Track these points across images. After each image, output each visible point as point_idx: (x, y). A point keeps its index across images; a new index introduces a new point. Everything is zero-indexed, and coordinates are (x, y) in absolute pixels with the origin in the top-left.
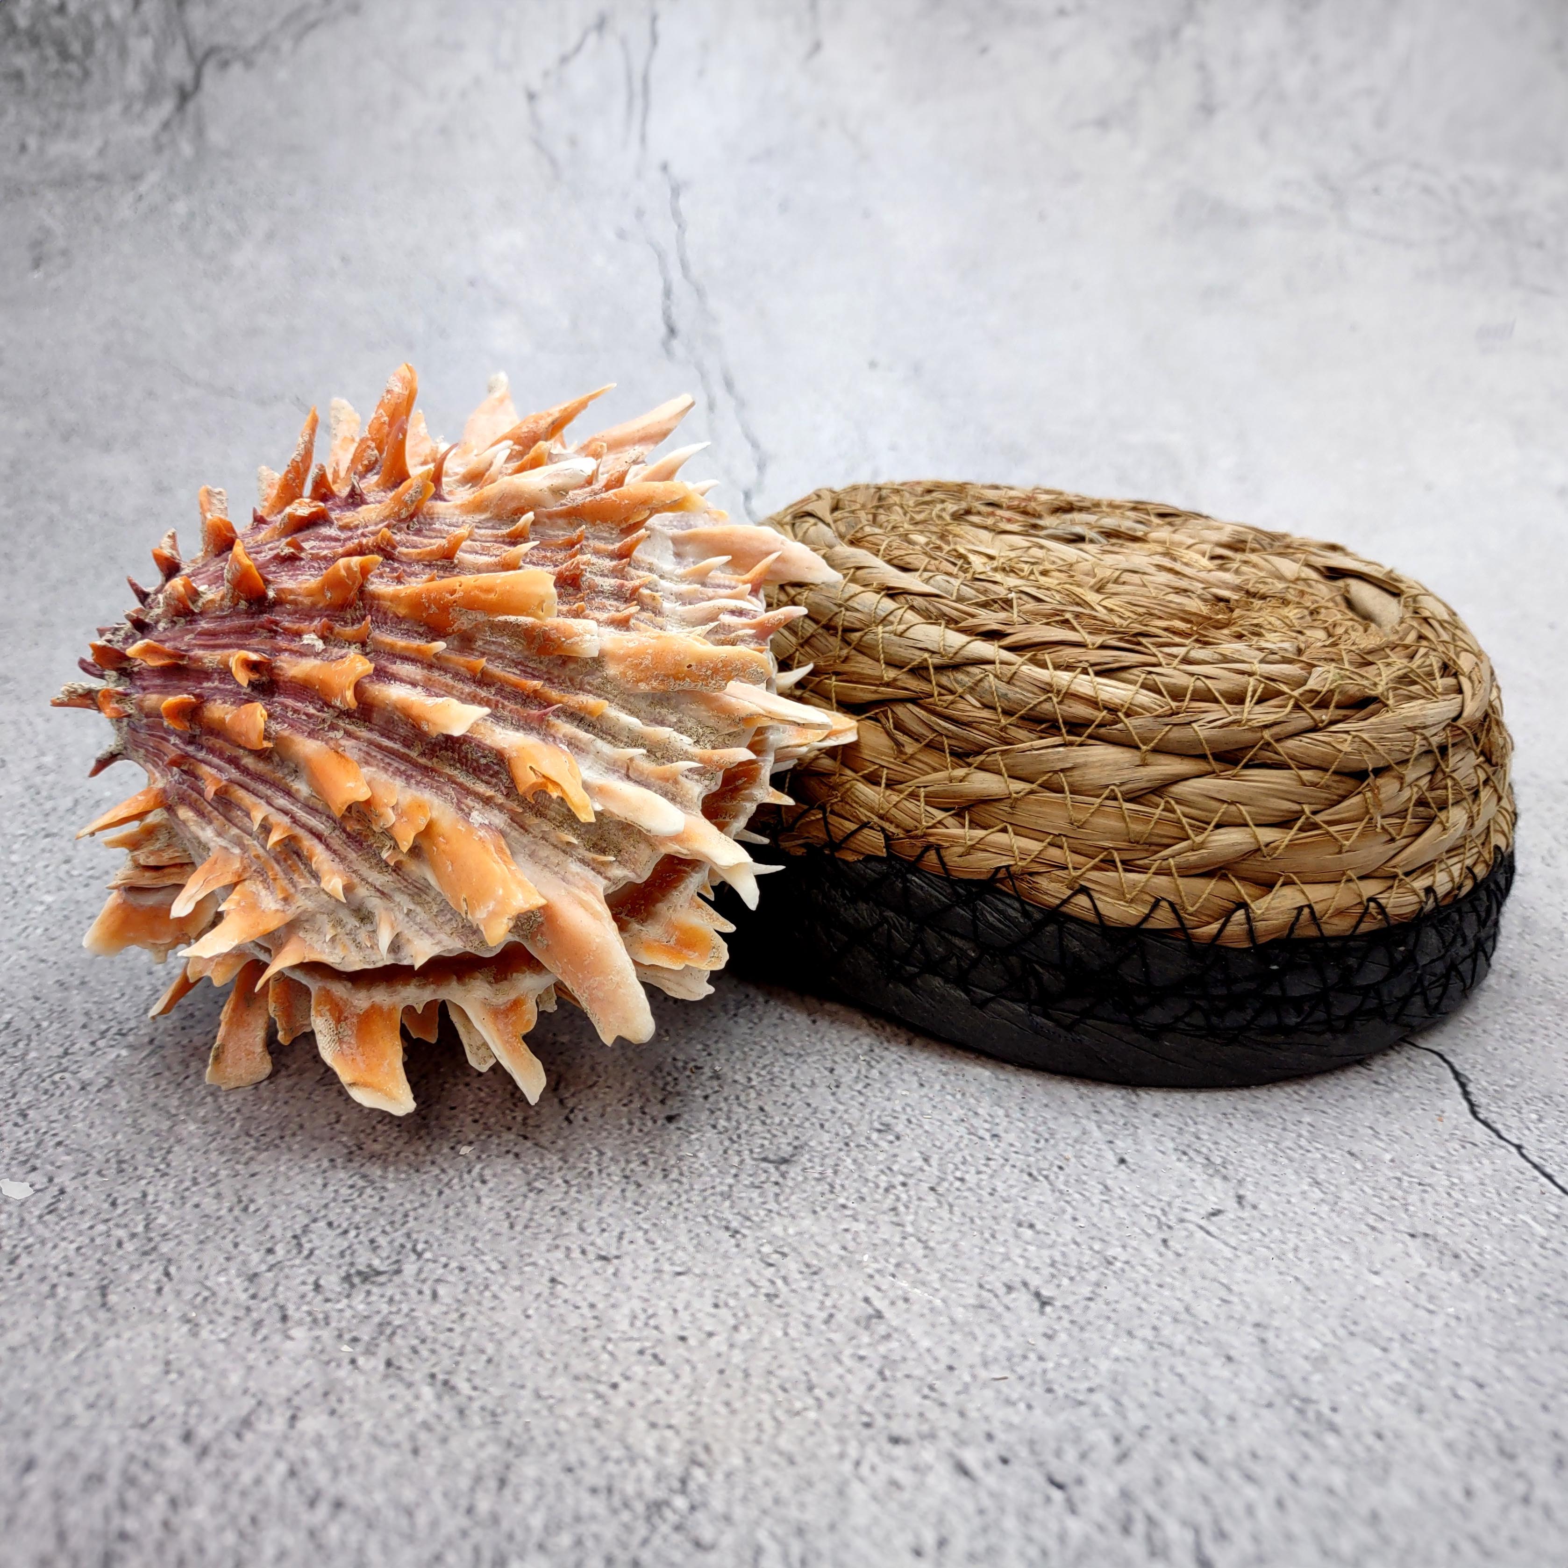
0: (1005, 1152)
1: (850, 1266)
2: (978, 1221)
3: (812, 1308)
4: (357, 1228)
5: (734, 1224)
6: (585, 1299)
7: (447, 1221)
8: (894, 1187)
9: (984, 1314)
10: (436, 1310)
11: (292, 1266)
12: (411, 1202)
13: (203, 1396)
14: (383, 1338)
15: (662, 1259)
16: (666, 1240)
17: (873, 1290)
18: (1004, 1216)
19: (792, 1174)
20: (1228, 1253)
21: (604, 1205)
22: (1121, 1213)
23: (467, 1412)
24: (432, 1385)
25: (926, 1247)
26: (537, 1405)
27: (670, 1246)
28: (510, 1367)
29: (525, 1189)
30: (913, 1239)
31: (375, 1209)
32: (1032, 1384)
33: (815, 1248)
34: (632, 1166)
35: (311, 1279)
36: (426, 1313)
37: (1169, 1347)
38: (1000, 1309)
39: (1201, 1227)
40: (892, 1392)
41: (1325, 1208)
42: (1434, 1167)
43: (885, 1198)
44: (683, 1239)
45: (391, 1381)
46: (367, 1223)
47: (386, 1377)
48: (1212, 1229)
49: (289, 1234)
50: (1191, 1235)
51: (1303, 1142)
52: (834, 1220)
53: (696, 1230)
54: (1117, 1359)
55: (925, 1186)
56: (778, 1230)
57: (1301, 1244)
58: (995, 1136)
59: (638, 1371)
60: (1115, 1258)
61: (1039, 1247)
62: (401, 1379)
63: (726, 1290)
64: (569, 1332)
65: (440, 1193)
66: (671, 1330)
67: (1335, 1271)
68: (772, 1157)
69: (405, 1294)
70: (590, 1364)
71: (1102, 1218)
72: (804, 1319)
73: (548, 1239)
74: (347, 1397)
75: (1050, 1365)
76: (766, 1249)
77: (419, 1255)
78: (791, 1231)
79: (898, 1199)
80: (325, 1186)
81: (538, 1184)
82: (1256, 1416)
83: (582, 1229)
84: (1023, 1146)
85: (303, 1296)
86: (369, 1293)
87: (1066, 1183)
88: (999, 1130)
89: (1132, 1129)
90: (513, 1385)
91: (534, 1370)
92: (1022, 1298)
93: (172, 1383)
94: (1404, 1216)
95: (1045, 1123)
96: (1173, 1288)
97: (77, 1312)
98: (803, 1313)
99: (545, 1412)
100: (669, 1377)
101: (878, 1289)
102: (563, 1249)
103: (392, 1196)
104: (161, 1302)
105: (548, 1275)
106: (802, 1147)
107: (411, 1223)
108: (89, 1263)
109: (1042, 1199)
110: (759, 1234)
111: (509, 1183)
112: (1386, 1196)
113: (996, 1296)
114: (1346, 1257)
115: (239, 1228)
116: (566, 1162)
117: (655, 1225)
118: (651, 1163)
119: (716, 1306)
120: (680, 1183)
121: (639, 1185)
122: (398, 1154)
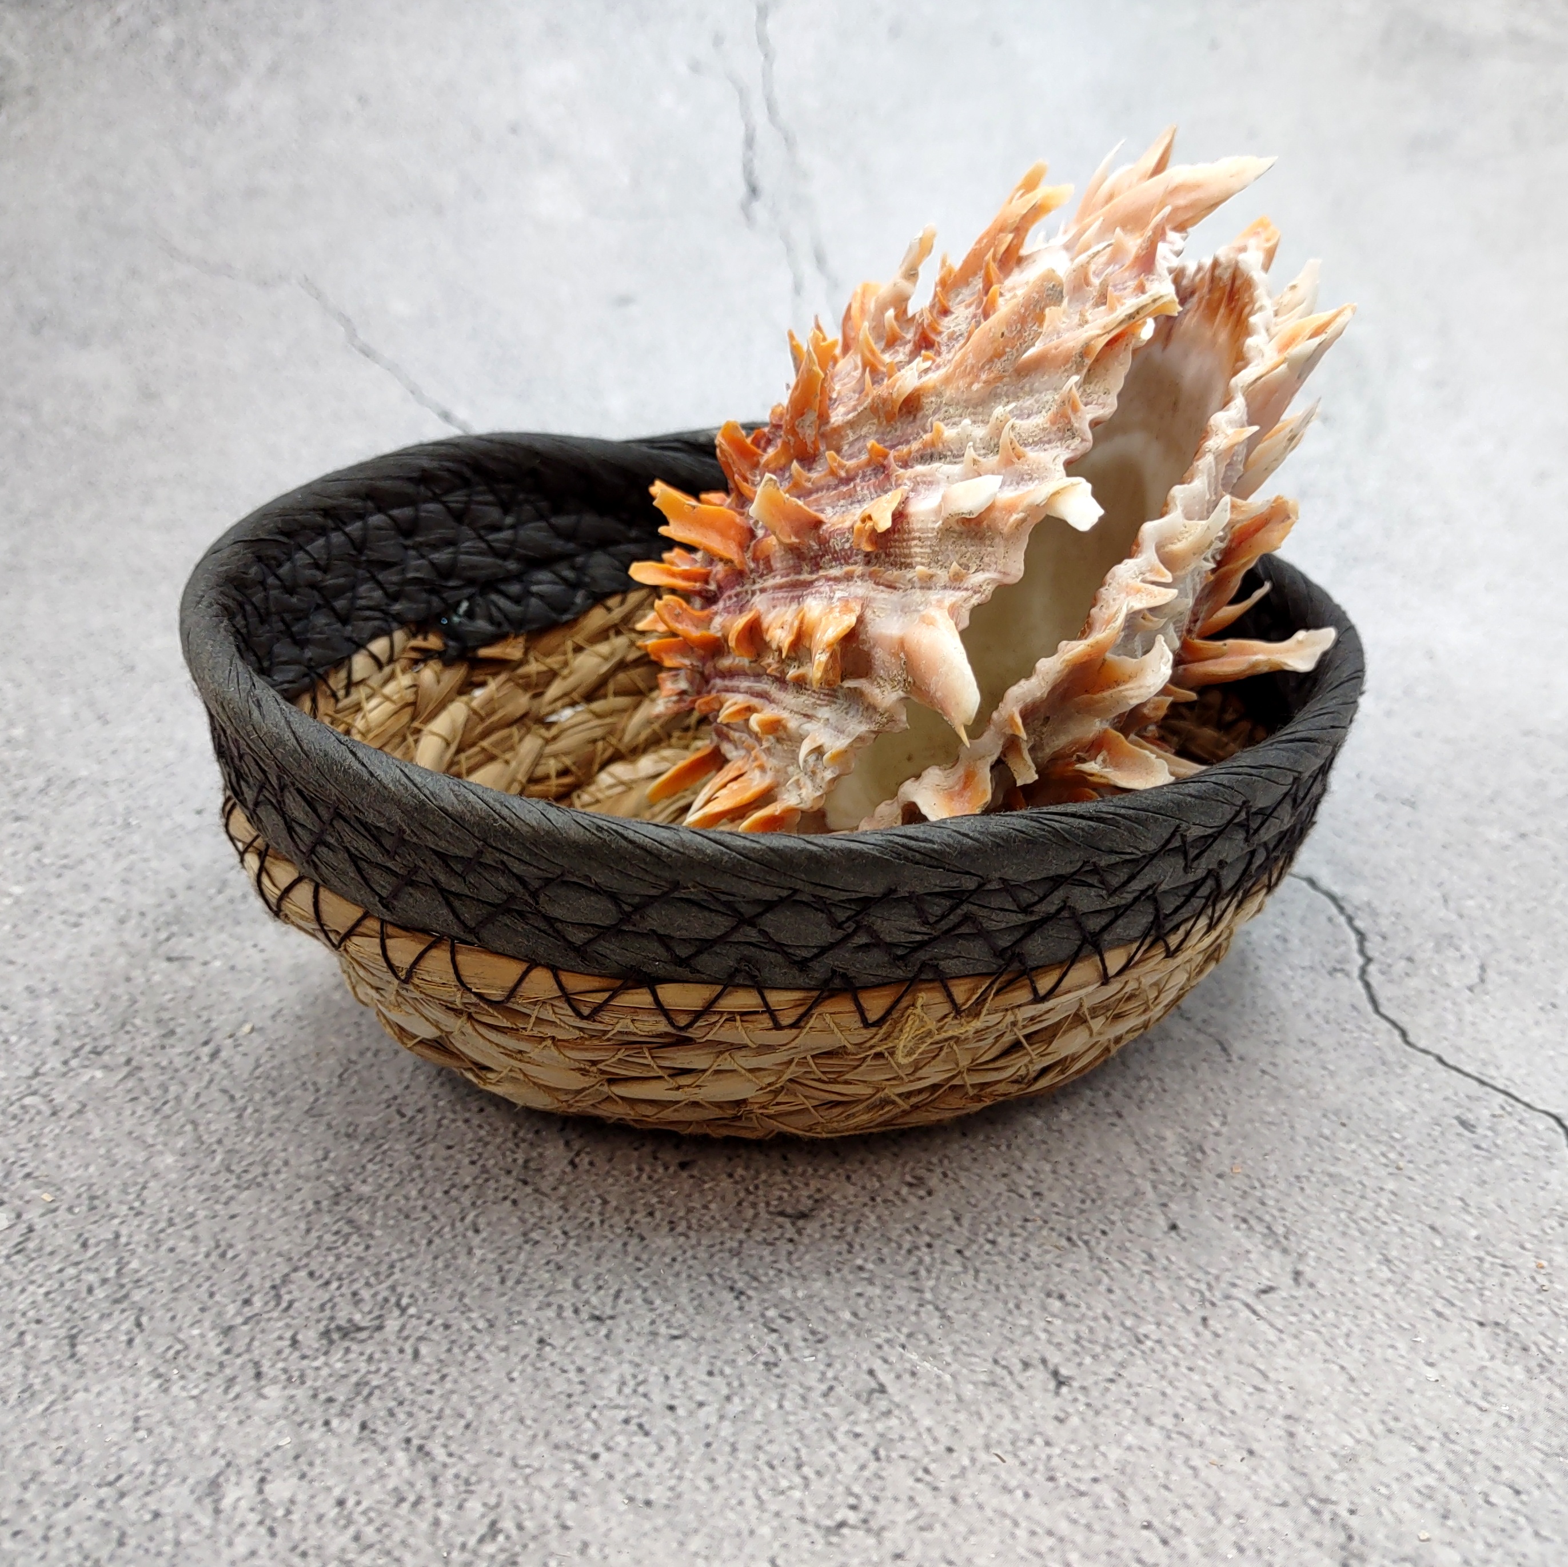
0: (1045, 1212)
1: (858, 1335)
2: (1003, 1289)
3: (812, 1378)
4: (340, 1279)
5: (740, 1285)
6: (573, 1362)
7: (435, 1274)
8: (917, 1248)
9: (994, 1392)
10: (415, 1370)
11: (269, 1320)
12: (399, 1251)
13: (171, 1456)
14: (360, 1398)
15: (659, 1321)
16: (665, 1300)
17: (879, 1362)
18: (1033, 1285)
19: (809, 1231)
20: (1272, 1335)
21: (603, 1260)
22: (1162, 1286)
23: (441, 1480)
24: (407, 1450)
25: (944, 1317)
26: (513, 1475)
27: (669, 1307)
28: (489, 1433)
29: (520, 1240)
30: (930, 1307)
31: (360, 1259)
32: (1034, 1471)
33: (823, 1314)
34: (637, 1217)
35: (288, 1334)
36: (406, 1373)
37: (1188, 1437)
38: (1012, 1388)
39: (1247, 1306)
40: (884, 1474)
41: (1391, 1289)
42: (1523, 1247)
43: (908, 1259)
44: (684, 1300)
45: (363, 1445)
46: (351, 1273)
47: (360, 1440)
48: (1260, 1308)
49: (268, 1284)
50: (1235, 1313)
51: (1381, 1212)
52: (848, 1283)
53: (699, 1291)
54: (1129, 1448)
55: (952, 1248)
56: (786, 1292)
57: (1355, 1329)
58: (1037, 1194)
59: (621, 1440)
60: (1146, 1336)
61: (1065, 1320)
62: (375, 1444)
63: (724, 1357)
64: (553, 1397)
65: (430, 1242)
66: (659, 1398)
67: (1387, 1361)
68: (789, 1210)
69: (385, 1352)
70: (572, 1433)
71: (1139, 1291)
72: (801, 1391)
73: (541, 1296)
74: (318, 1461)
75: (1057, 1451)
76: (771, 1313)
77: (403, 1310)
78: (800, 1294)
79: (921, 1261)
80: (308, 1231)
81: (535, 1235)
82: (1267, 1515)
83: (576, 1285)
84: (1067, 1205)
85: (279, 1352)
86: (348, 1350)
87: (1107, 1250)
88: (1043, 1188)
89: (1190, 1192)
90: (490, 1452)
91: (512, 1436)
92: (1039, 1377)
93: (141, 1441)
94: (1477, 1302)
95: (1094, 1181)
96: (1204, 1373)
97: (46, 1362)
98: (801, 1385)
99: (520, 1482)
100: (654, 1448)
101: (885, 1361)
102: (554, 1307)
103: (379, 1245)
104: (131, 1355)
105: (536, 1335)
106: (823, 1200)
107: (398, 1275)
108: (58, 1310)
109: (1078, 1267)
110: (766, 1296)
111: (504, 1233)
112: (1461, 1278)
113: (1011, 1373)
114: (1402, 1346)
115: (216, 1276)
116: (566, 1210)
117: (655, 1283)
118: (658, 1215)
119: (710, 1373)
120: (687, 1237)
121: (642, 1238)
122: (387, 1197)
